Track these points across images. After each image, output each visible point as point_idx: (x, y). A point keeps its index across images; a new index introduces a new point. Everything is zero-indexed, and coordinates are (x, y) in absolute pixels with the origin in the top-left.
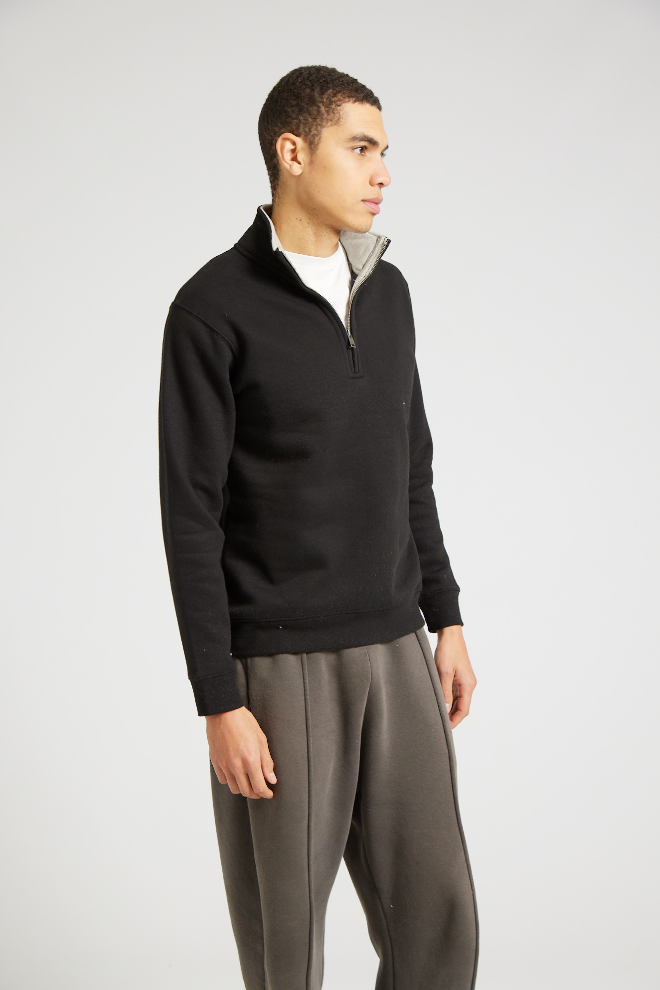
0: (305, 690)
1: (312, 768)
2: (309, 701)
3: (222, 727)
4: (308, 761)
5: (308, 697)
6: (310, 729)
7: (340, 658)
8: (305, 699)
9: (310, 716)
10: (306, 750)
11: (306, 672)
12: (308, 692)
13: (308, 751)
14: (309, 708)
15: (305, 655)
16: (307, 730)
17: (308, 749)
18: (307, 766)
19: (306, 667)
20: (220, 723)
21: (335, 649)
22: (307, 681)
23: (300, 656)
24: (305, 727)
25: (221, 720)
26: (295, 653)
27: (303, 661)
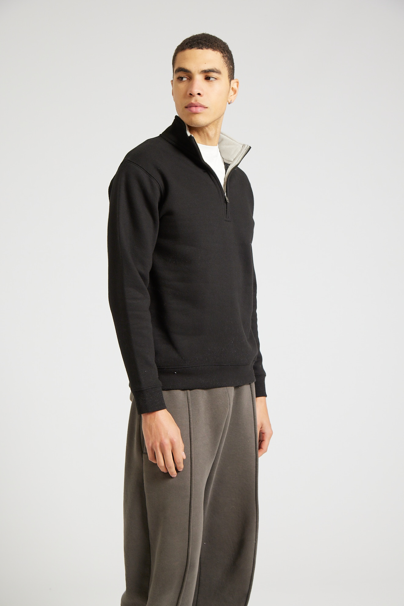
1: (193, 465)
2: (191, 422)
4: (191, 460)
5: (191, 420)
6: (192, 440)
9: (192, 432)
11: (190, 404)
12: (191, 417)
13: (191, 454)
14: (192, 426)
15: (189, 391)
16: (190, 440)
17: (191, 452)
18: (190, 463)
19: (190, 401)
22: (191, 409)
23: (186, 391)
24: (189, 439)
26: (183, 390)
27: (188, 396)
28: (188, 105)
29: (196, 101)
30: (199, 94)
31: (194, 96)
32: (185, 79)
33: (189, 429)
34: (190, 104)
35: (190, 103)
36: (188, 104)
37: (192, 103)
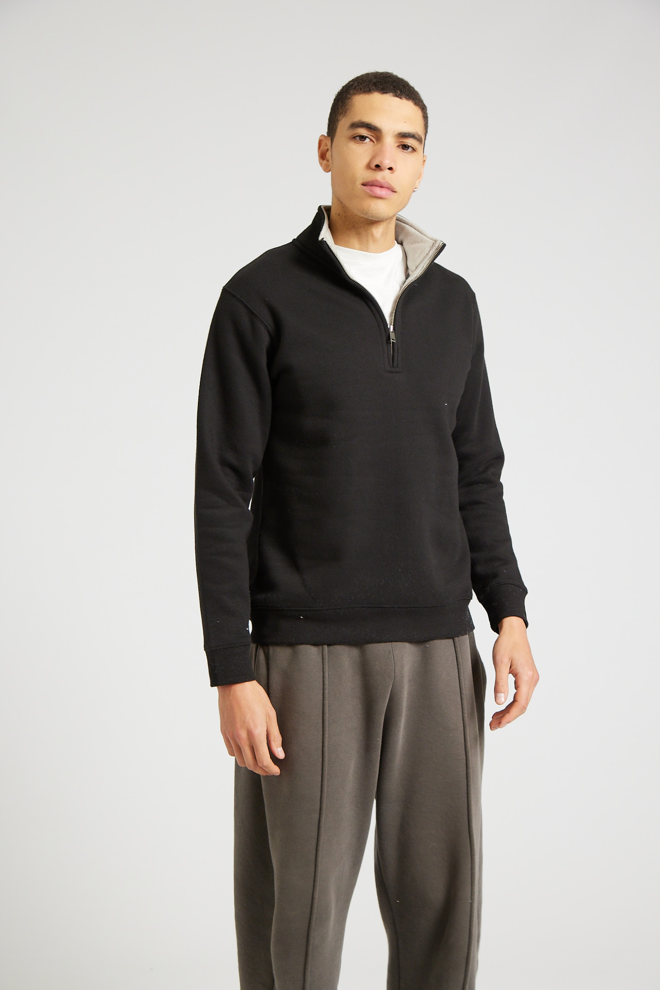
0: (323, 684)
2: (326, 695)
3: (231, 698)
5: (326, 692)
6: (326, 724)
7: (363, 655)
8: (323, 693)
10: (321, 745)
11: (326, 667)
12: (327, 686)
14: (326, 702)
15: (326, 646)
16: (323, 724)
19: (326, 661)
20: (230, 694)
21: (358, 642)
22: (326, 675)
23: (321, 647)
25: (230, 691)
26: (315, 644)
27: (324, 654)
28: (368, 182)
29: (384, 179)
30: (390, 169)
31: (381, 170)
32: (367, 140)
33: (322, 706)
34: (372, 181)
35: (374, 179)
36: (368, 180)
37: (377, 181)
